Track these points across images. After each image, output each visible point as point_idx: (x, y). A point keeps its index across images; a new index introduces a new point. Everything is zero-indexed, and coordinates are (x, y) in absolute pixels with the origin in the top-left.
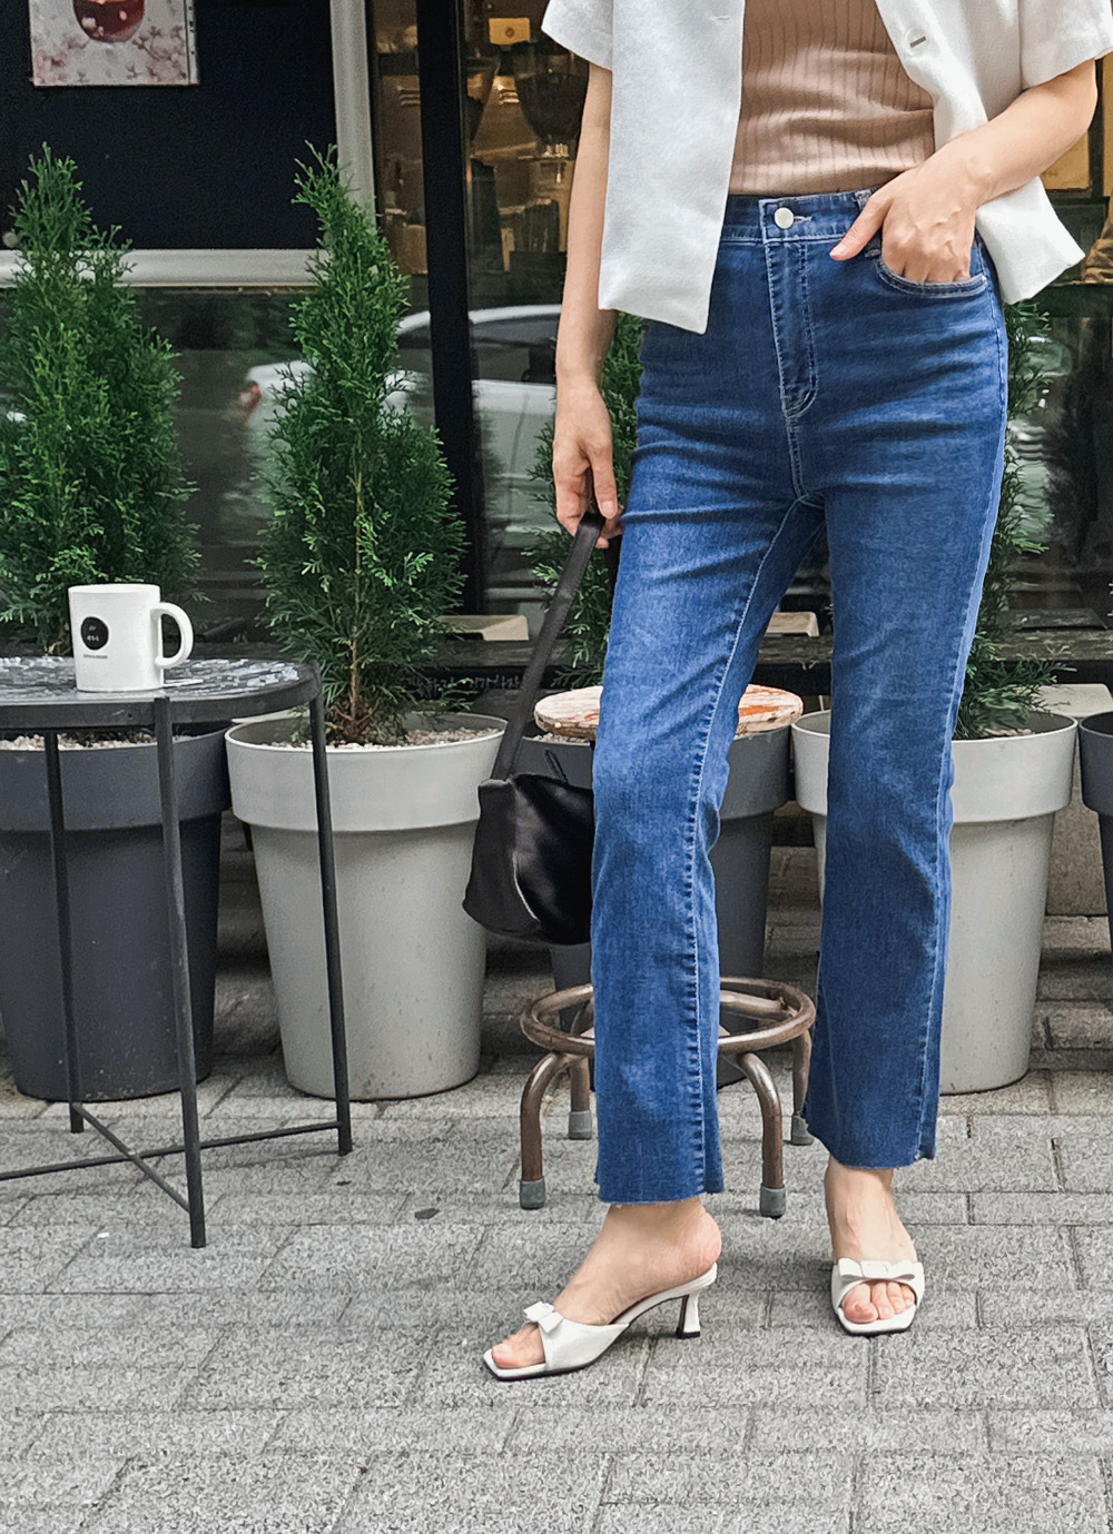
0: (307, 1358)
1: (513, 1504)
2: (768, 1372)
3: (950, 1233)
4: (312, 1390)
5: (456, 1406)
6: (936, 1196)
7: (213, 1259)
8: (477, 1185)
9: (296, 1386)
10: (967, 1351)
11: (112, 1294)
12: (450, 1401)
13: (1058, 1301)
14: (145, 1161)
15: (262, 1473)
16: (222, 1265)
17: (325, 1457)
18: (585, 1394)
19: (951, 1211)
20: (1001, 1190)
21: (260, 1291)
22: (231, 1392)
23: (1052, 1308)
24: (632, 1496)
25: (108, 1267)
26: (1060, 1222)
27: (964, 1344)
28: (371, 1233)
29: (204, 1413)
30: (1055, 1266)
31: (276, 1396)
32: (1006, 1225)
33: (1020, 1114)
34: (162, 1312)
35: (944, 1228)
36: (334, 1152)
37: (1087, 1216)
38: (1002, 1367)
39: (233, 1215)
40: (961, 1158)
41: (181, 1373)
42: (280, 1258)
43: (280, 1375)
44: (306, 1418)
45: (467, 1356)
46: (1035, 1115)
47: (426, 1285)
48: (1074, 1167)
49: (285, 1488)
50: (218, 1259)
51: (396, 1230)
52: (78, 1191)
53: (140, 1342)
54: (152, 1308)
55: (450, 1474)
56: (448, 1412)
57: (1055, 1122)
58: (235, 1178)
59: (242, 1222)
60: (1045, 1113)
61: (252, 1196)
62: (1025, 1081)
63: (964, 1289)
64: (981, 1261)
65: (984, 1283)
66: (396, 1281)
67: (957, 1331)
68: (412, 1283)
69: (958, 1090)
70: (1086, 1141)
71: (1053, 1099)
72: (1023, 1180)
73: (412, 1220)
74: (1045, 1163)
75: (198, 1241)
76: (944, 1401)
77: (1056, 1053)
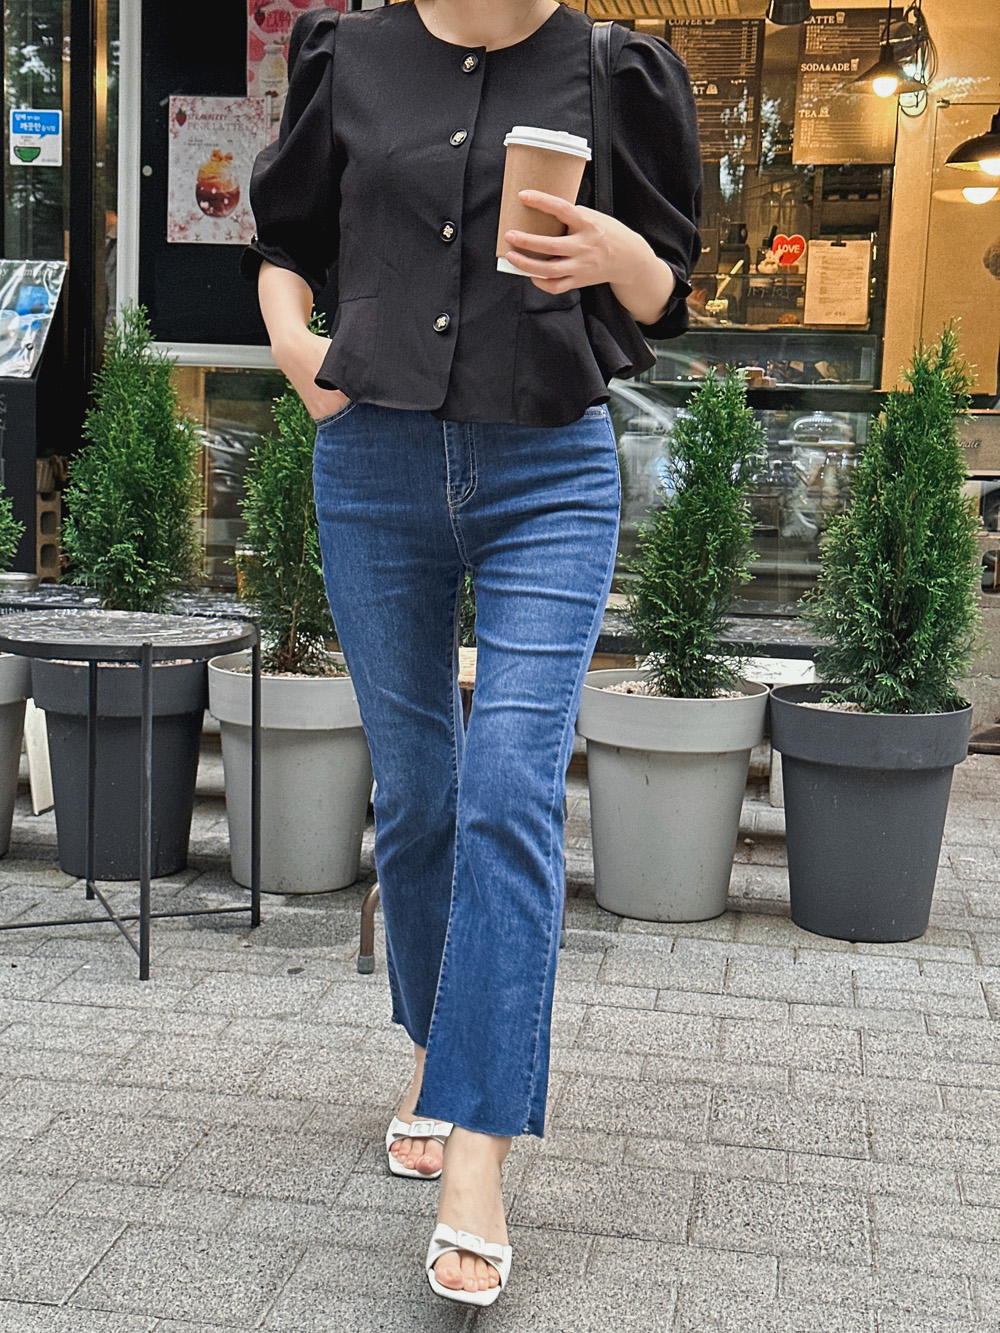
0: (191, 1058)
1: (296, 1166)
3: (638, 1016)
4: (189, 1079)
5: (278, 1097)
6: (636, 990)
7: (151, 988)
8: (333, 955)
9: (179, 1076)
10: (627, 1096)
11: (82, 1005)
12: (274, 1095)
13: (698, 1068)
14: (123, 923)
15: (140, 1130)
16: (156, 993)
17: (183, 1124)
18: (363, 1099)
19: (643, 1000)
20: (682, 990)
21: (175, 1012)
22: (136, 1075)
23: (693, 1072)
24: (373, 1169)
25: (84, 987)
26: (717, 1014)
27: (625, 1091)
28: (256, 981)
29: (115, 1088)
30: (704, 1044)
31: (164, 1080)
32: (678, 1013)
33: (711, 939)
34: (109, 1020)
35: (635, 1011)
36: (248, 926)
37: (736, 1012)
38: (647, 1108)
39: (172, 961)
40: (662, 965)
41: (110, 1061)
42: (194, 991)
43: (170, 1068)
44: (179, 1097)
45: (294, 1066)
46: (722, 941)
47: (281, 1018)
48: (737, 979)
49: (152, 1141)
50: (154, 988)
51: (273, 979)
52: (80, 938)
53: (89, 1038)
54: (103, 1017)
55: (260, 1143)
56: (272, 1103)
57: (734, 947)
58: (180, 937)
59: (176, 966)
60: (729, 941)
61: (187, 950)
62: (722, 917)
63: (637, 1054)
64: (654, 1036)
65: (652, 1051)
66: (263, 1013)
67: (624, 1081)
68: (273, 1015)
69: (672, 919)
70: (751, 962)
71: (736, 932)
72: (699, 984)
73: (285, 974)
74: (718, 974)
75: (144, 976)
76: (601, 1126)
77: (749, 901)
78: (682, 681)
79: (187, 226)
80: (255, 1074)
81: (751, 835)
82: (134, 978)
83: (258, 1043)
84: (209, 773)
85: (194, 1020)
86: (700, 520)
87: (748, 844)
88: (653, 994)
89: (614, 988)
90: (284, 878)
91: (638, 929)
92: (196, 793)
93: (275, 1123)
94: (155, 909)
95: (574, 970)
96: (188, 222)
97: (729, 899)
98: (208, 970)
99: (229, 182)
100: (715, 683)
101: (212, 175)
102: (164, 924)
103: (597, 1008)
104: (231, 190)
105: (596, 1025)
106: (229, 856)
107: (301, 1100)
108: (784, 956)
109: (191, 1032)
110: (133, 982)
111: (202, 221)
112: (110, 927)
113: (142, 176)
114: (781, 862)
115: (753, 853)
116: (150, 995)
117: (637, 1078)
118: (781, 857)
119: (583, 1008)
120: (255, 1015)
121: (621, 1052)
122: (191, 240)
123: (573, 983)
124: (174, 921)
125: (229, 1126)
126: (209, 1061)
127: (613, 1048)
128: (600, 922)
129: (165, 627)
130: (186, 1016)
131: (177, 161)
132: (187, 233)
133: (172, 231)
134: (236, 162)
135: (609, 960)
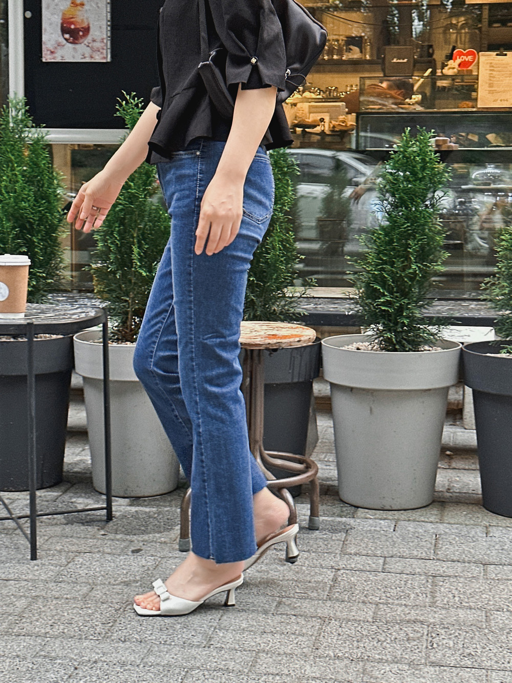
0: (66, 614)
2: (270, 635)
3: (370, 576)
4: (64, 629)
5: (125, 641)
6: (368, 558)
7: (38, 566)
8: (162, 539)
9: (57, 627)
10: (364, 633)
12: (123, 639)
13: (417, 612)
14: (19, 520)
15: (31, 667)
16: (42, 569)
17: (60, 661)
18: (184, 640)
19: (374, 565)
20: (403, 557)
21: (55, 582)
23: (413, 615)
26: (429, 574)
27: (363, 629)
28: (110, 559)
29: (14, 637)
30: (420, 595)
31: (47, 631)
32: (400, 574)
33: (423, 521)
34: (10, 589)
35: (368, 573)
36: (104, 521)
37: (444, 572)
38: (379, 641)
39: (53, 547)
40: (387, 541)
41: (10, 618)
42: (67, 567)
43: (52, 622)
44: (58, 642)
46: (431, 522)
47: (127, 584)
48: (444, 548)
50: (40, 566)
51: (121, 557)
54: (6, 587)
56: (121, 644)
57: (441, 526)
58: (58, 529)
59: (56, 550)
60: (437, 522)
61: (63, 538)
62: (431, 506)
63: (370, 603)
64: (382, 590)
65: (381, 601)
66: (115, 581)
67: (361, 622)
68: (122, 582)
69: (394, 509)
70: (454, 536)
71: (442, 516)
72: (415, 553)
73: (130, 553)
74: (429, 546)
75: (34, 557)
76: (346, 655)
77: (451, 494)
78: (396, 340)
79: (56, 51)
80: (110, 625)
81: (450, 449)
82: (27, 559)
83: (112, 602)
84: (76, 416)
85: (68, 587)
86: (405, 232)
87: (448, 455)
88: (381, 561)
89: (353, 557)
90: (128, 487)
91: (369, 516)
92: (68, 429)
93: (123, 659)
94: (41, 511)
95: (326, 545)
96: (56, 48)
97: (436, 494)
98: (77, 552)
99: (82, 20)
100: (421, 342)
101: (71, 16)
102: (47, 521)
103: (342, 571)
104: (84, 26)
105: (342, 583)
106: (91, 473)
107: (141, 642)
108: (479, 532)
109: (65, 596)
110: (26, 562)
111: (65, 47)
112: (10, 524)
113: (25, 18)
114: (473, 467)
115: (452, 461)
116: (37, 570)
117: (370, 620)
118: (473, 463)
119: (332, 572)
120: (109, 583)
121: (359, 602)
122: (59, 60)
123: (325, 555)
124: (54, 518)
125: (92, 662)
126: (78, 616)
127: (354, 599)
128: (342, 512)
129: (43, 312)
130: (62, 585)
131: (48, 7)
132: (56, 55)
133: (46, 54)
134: (86, 7)
135: (349, 538)
